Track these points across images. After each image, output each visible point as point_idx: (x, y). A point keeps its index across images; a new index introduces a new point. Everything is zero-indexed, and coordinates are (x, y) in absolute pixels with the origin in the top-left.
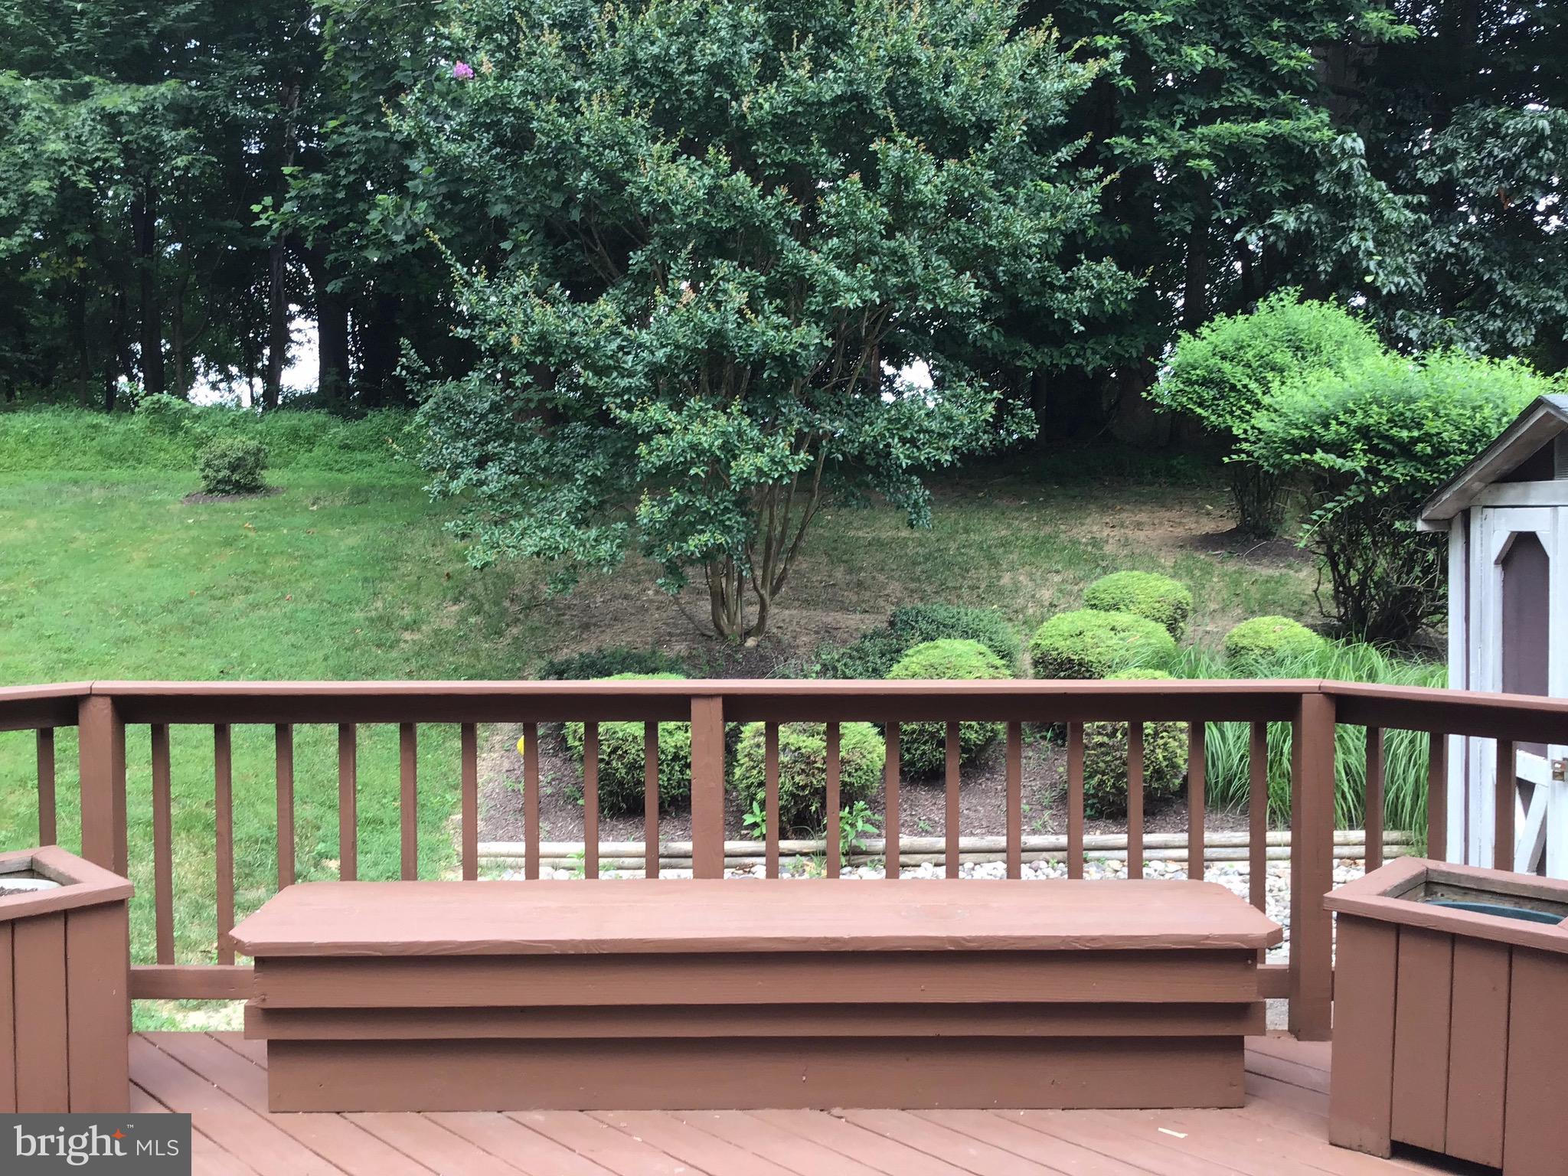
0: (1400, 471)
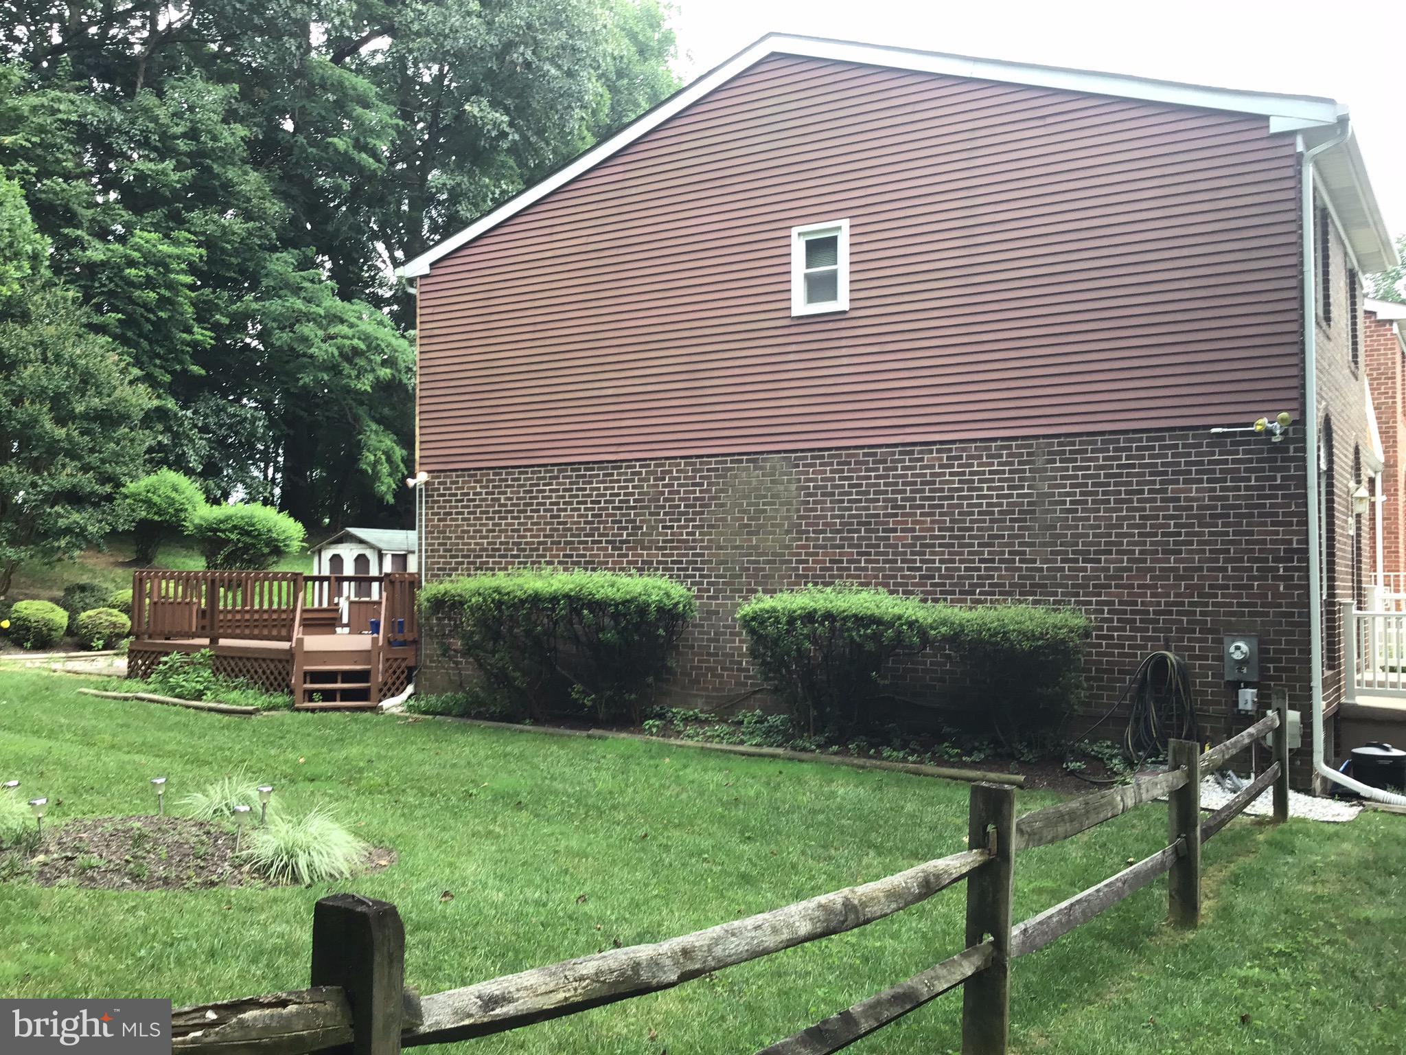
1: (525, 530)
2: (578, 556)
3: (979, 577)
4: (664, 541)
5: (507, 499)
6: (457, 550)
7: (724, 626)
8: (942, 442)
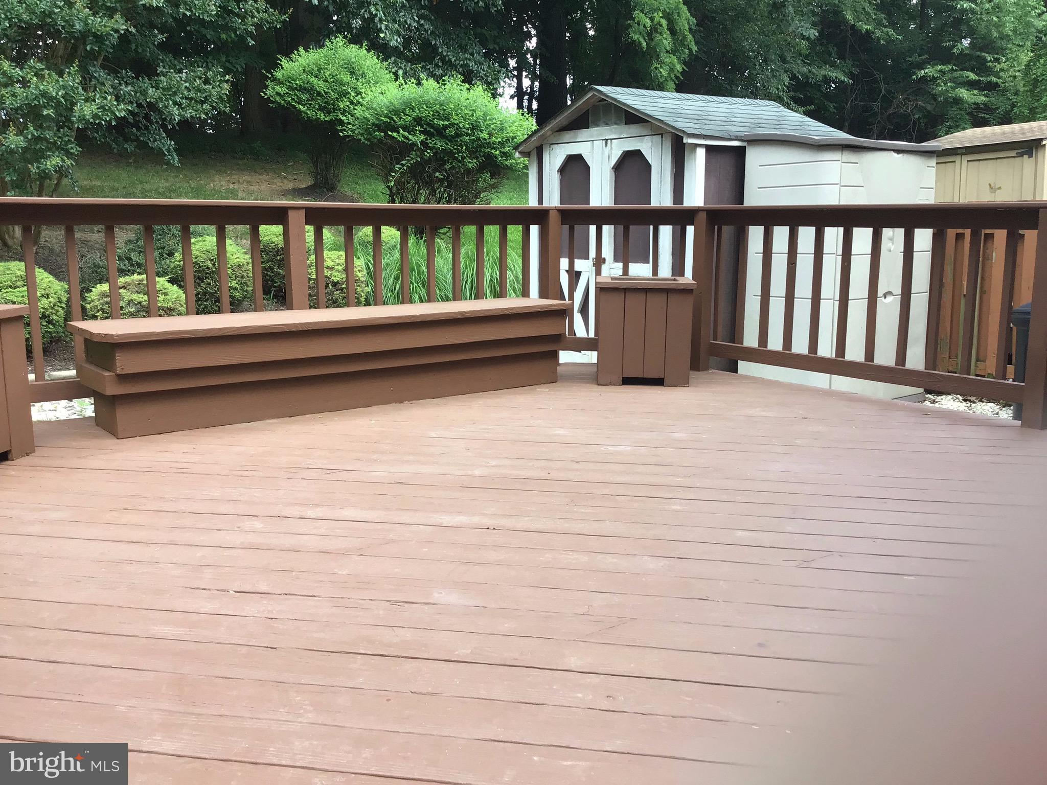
0: (439, 144)
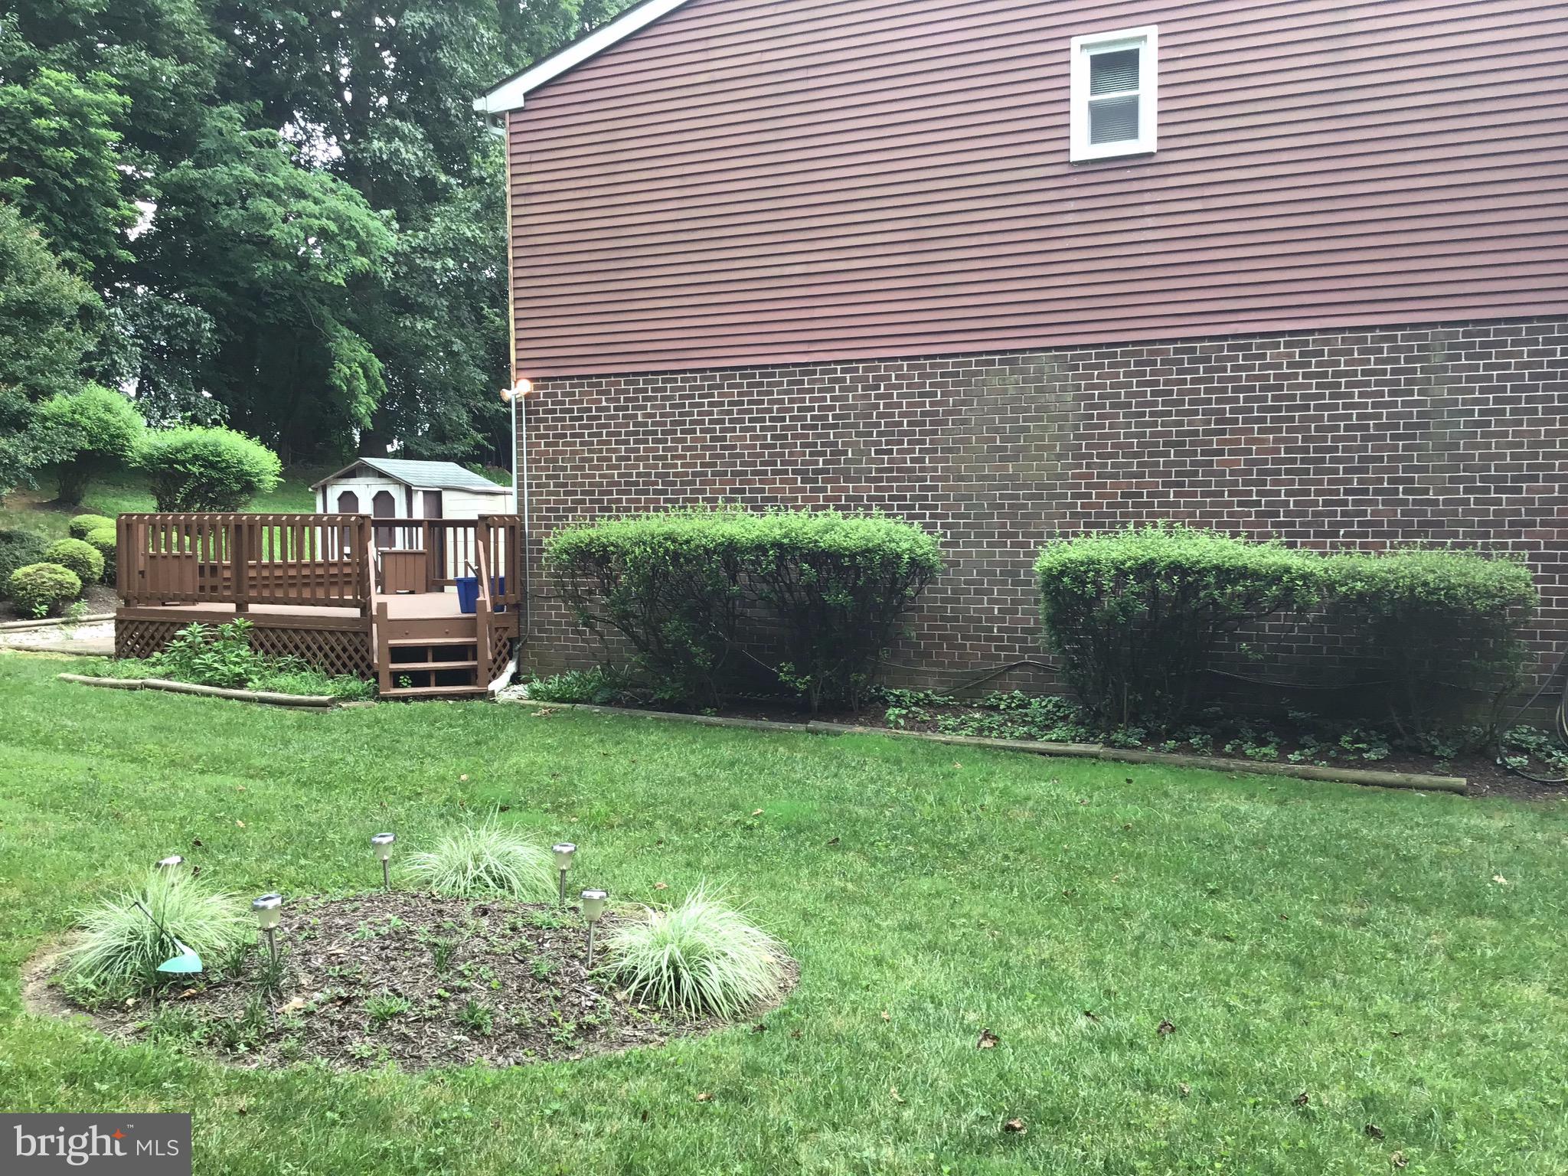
1: (673, 457)
2: (751, 491)
3: (1344, 514)
4: (878, 470)
5: (646, 416)
6: (574, 485)
7: (966, 582)
8: (1292, 333)
